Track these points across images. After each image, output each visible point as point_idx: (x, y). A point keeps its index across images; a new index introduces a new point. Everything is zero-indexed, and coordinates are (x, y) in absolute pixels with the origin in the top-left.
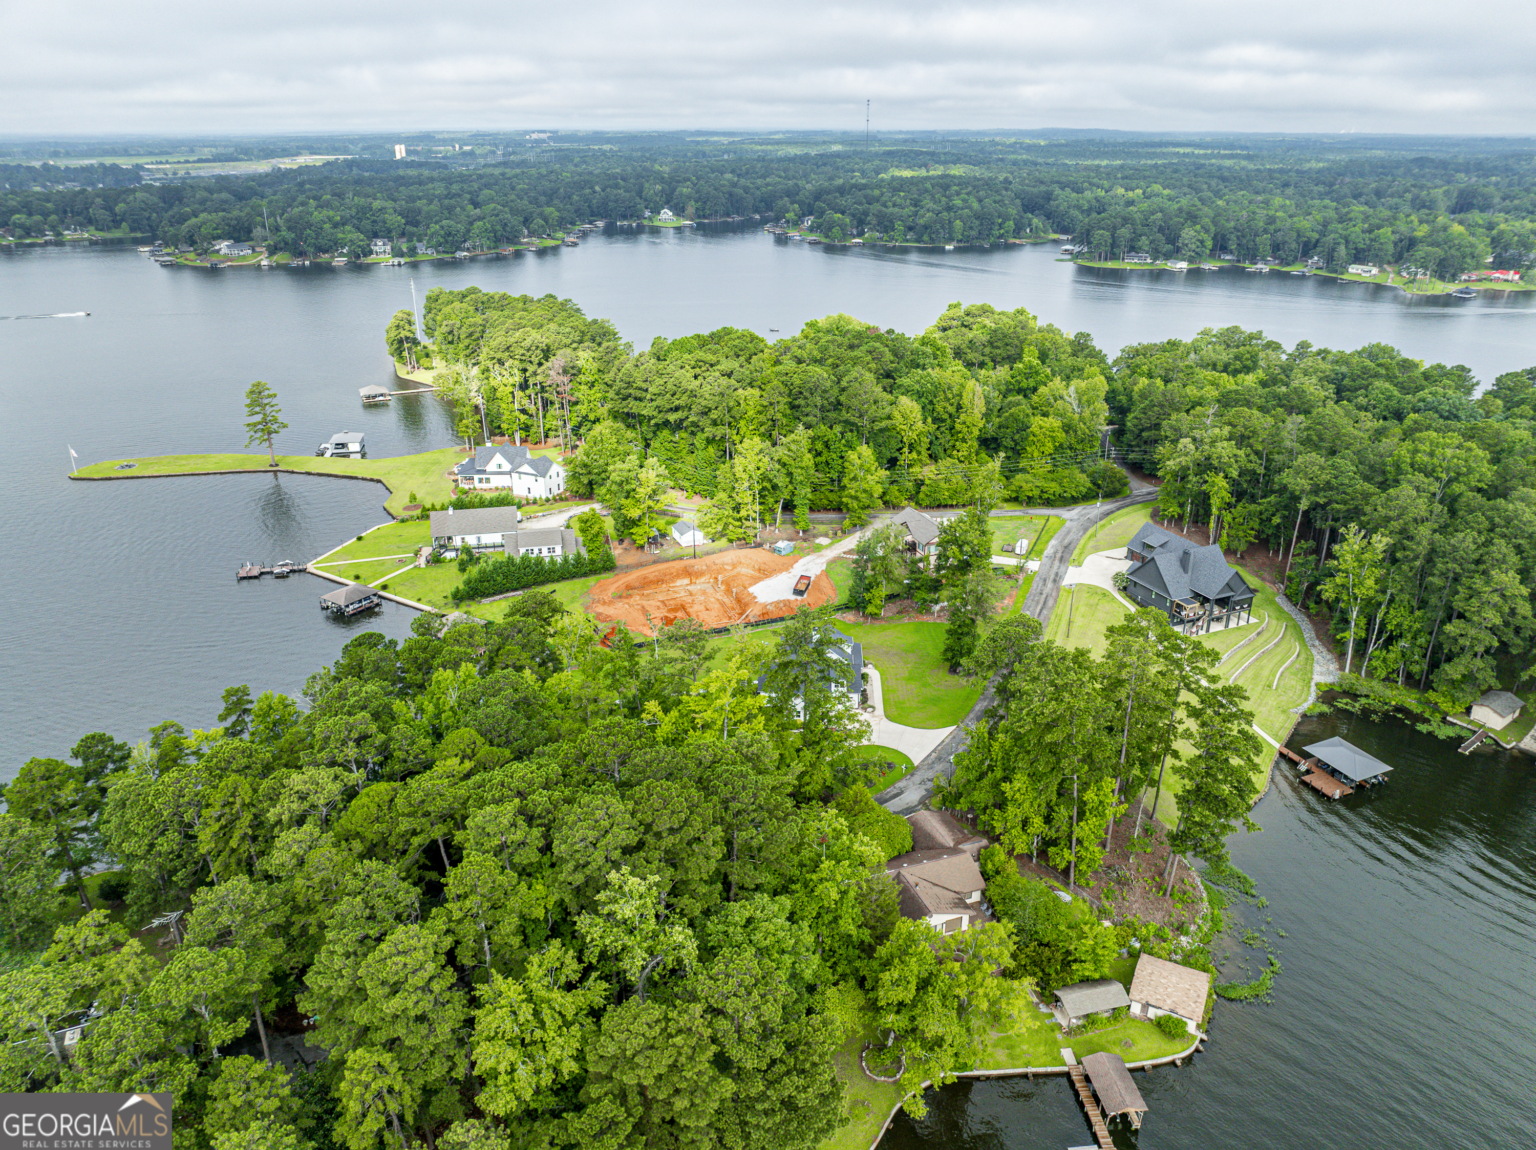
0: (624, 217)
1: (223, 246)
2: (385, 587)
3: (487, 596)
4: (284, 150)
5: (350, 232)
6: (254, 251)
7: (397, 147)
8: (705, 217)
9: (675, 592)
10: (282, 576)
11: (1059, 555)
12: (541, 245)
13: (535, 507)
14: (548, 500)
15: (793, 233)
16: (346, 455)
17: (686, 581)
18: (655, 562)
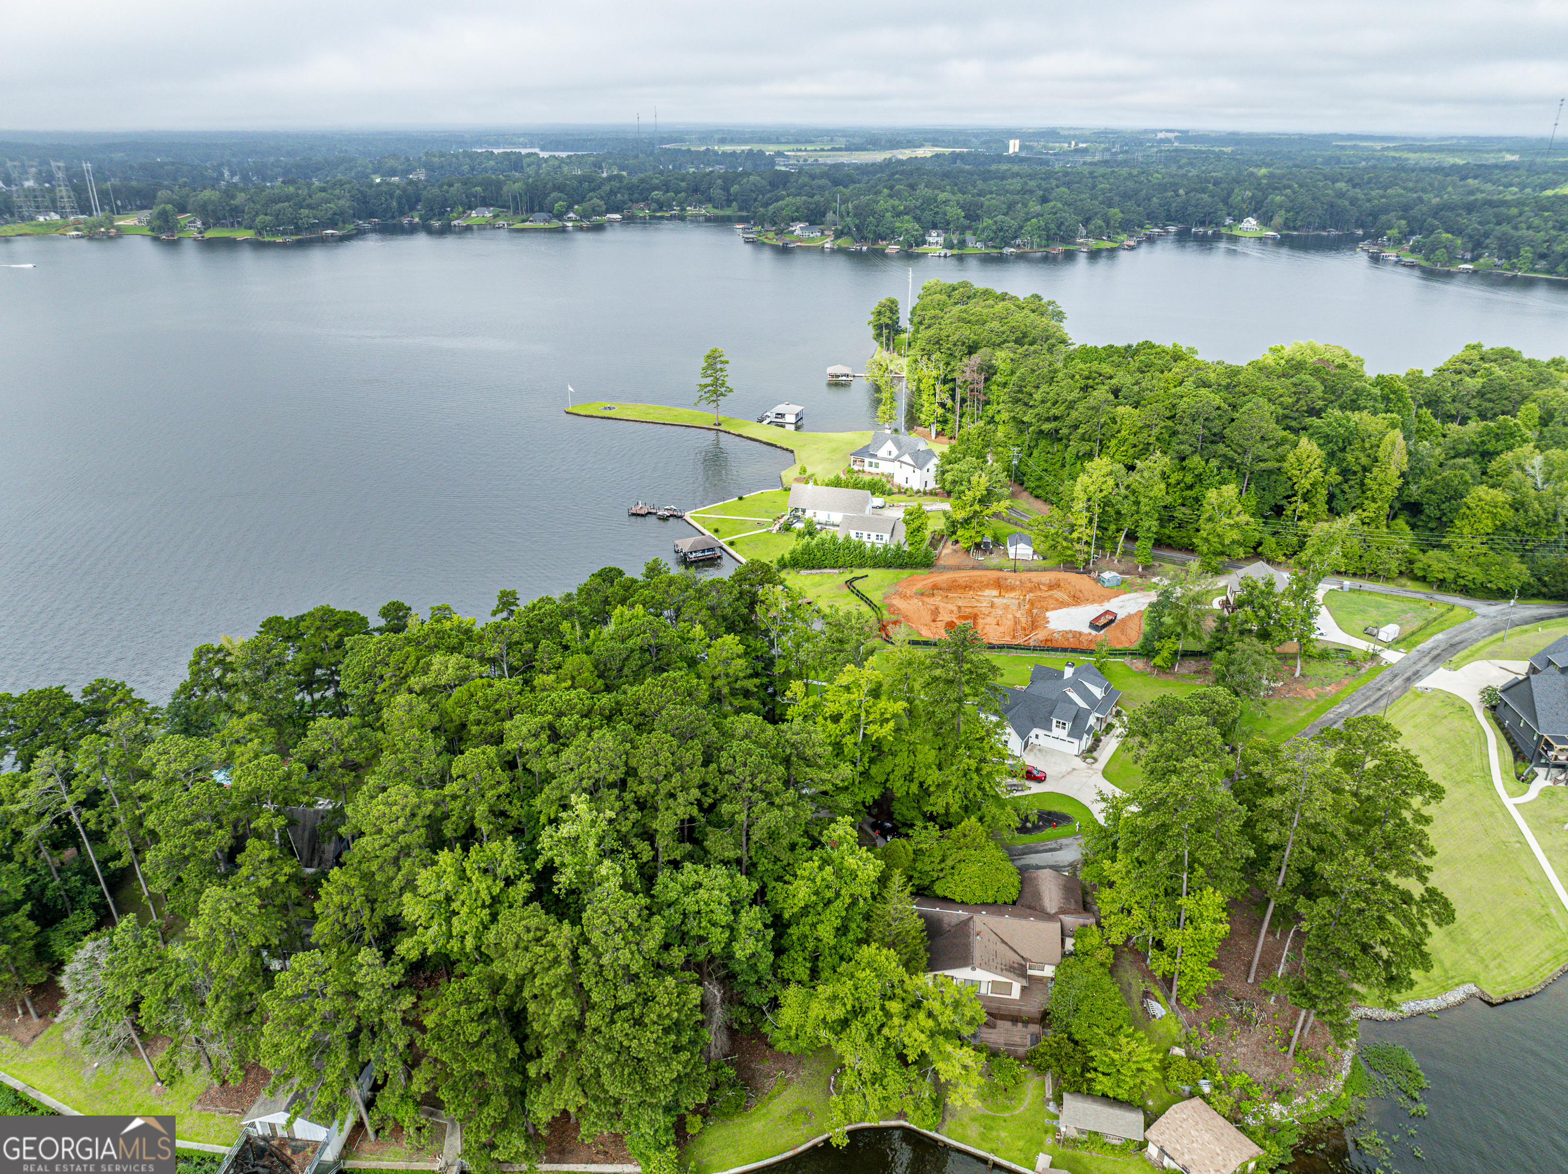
0: (1202, 223)
1: (798, 228)
2: (732, 544)
3: (807, 568)
4: (909, 142)
5: (908, 221)
6: (822, 233)
7: (1012, 142)
8: (1295, 229)
9: (978, 601)
10: (664, 519)
11: (1435, 652)
12: (1095, 247)
13: (903, 497)
14: (918, 492)
15: (1391, 254)
16: (782, 426)
17: (995, 593)
18: (973, 568)
